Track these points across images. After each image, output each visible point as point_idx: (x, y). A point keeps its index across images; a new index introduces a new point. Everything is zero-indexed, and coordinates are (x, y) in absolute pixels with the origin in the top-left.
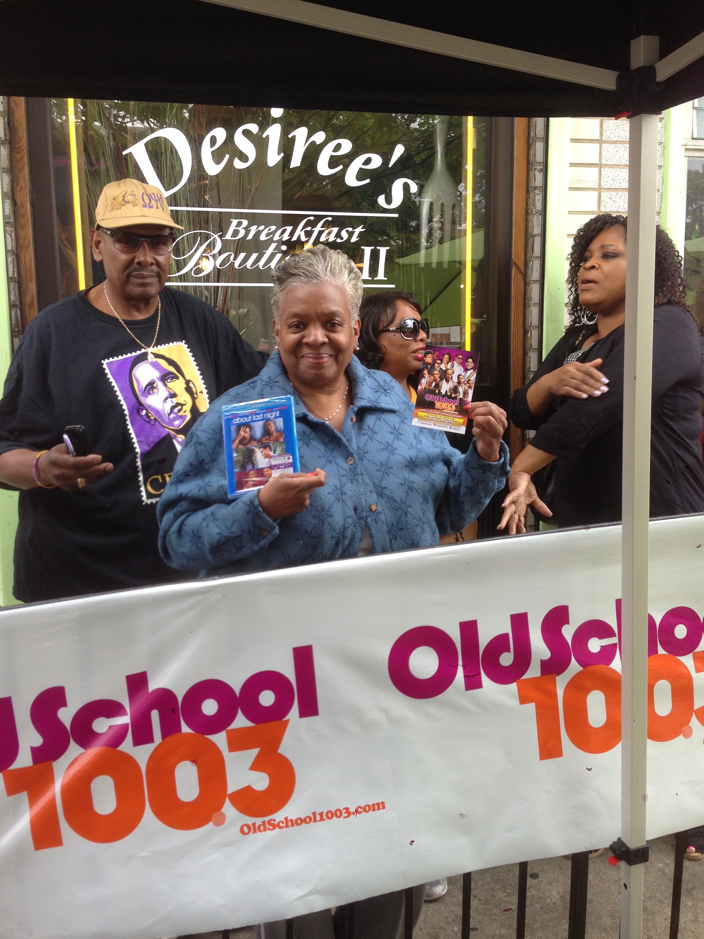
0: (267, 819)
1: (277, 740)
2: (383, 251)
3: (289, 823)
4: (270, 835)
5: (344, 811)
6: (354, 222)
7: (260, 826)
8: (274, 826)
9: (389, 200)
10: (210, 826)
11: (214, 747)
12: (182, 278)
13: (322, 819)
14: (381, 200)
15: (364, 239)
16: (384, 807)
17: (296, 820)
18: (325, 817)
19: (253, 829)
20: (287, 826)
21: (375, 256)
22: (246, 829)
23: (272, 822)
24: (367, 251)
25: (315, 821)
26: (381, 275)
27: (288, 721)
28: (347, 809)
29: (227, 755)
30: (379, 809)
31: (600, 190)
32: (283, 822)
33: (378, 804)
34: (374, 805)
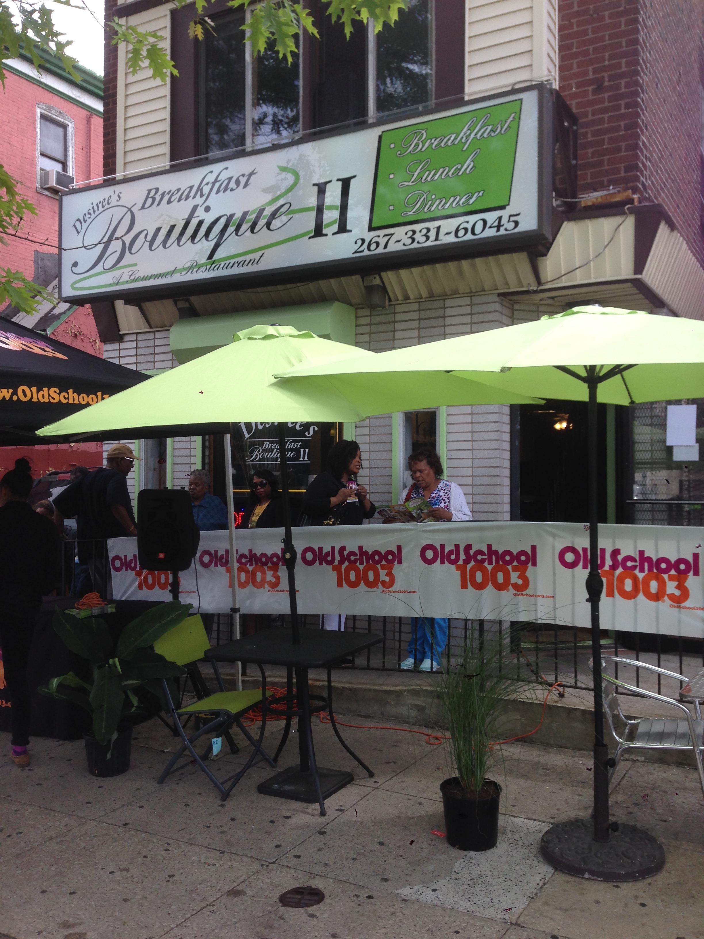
2: (307, 450)
6: (298, 441)
9: (309, 434)
12: (252, 461)
14: (307, 434)
15: (301, 447)
21: (304, 451)
24: (302, 450)
26: (306, 459)
31: (369, 427)
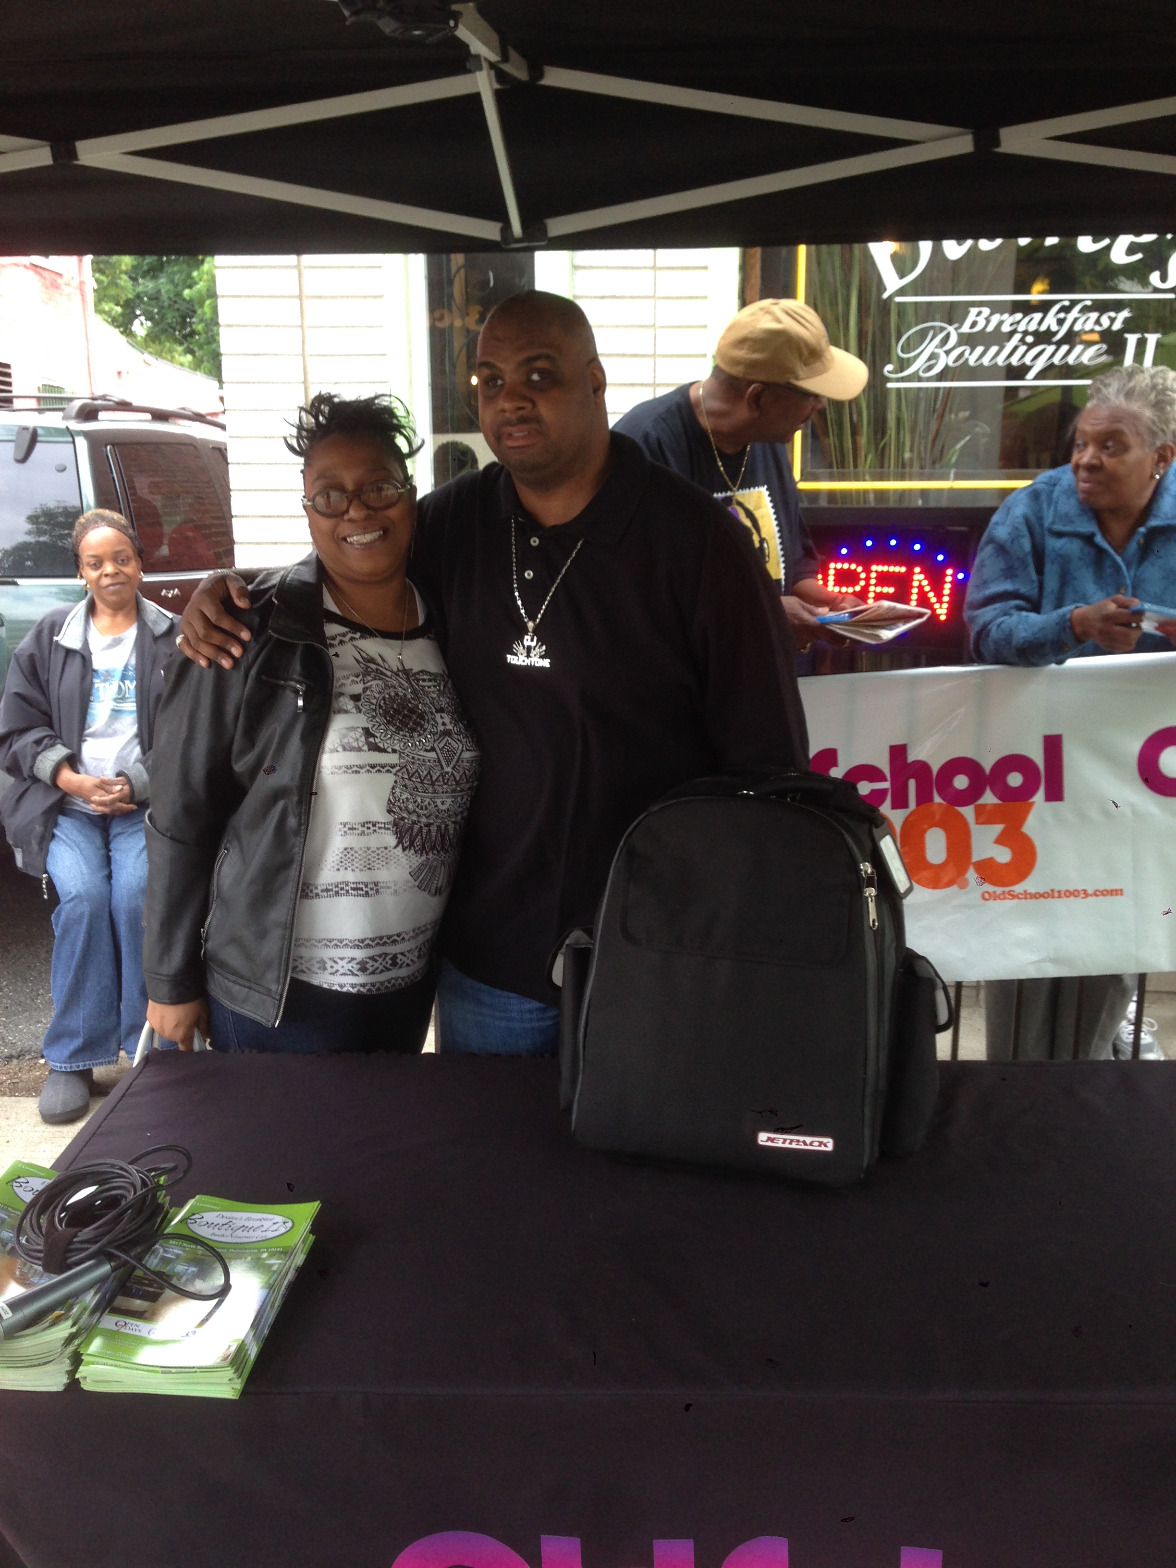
0: (1007, 889)
1: (1021, 819)
3: (1027, 895)
4: (1009, 903)
5: (1083, 892)
7: (1000, 895)
8: (1014, 896)
10: (954, 888)
11: (962, 819)
13: (1060, 897)
16: (1122, 894)
17: (1035, 894)
18: (1063, 895)
19: (995, 897)
20: (1026, 898)
22: (987, 896)
23: (1012, 893)
25: (1053, 897)
27: (1032, 803)
28: (1085, 891)
29: (974, 828)
30: (1117, 895)
32: (1022, 894)
33: (1116, 890)
34: (1112, 891)
